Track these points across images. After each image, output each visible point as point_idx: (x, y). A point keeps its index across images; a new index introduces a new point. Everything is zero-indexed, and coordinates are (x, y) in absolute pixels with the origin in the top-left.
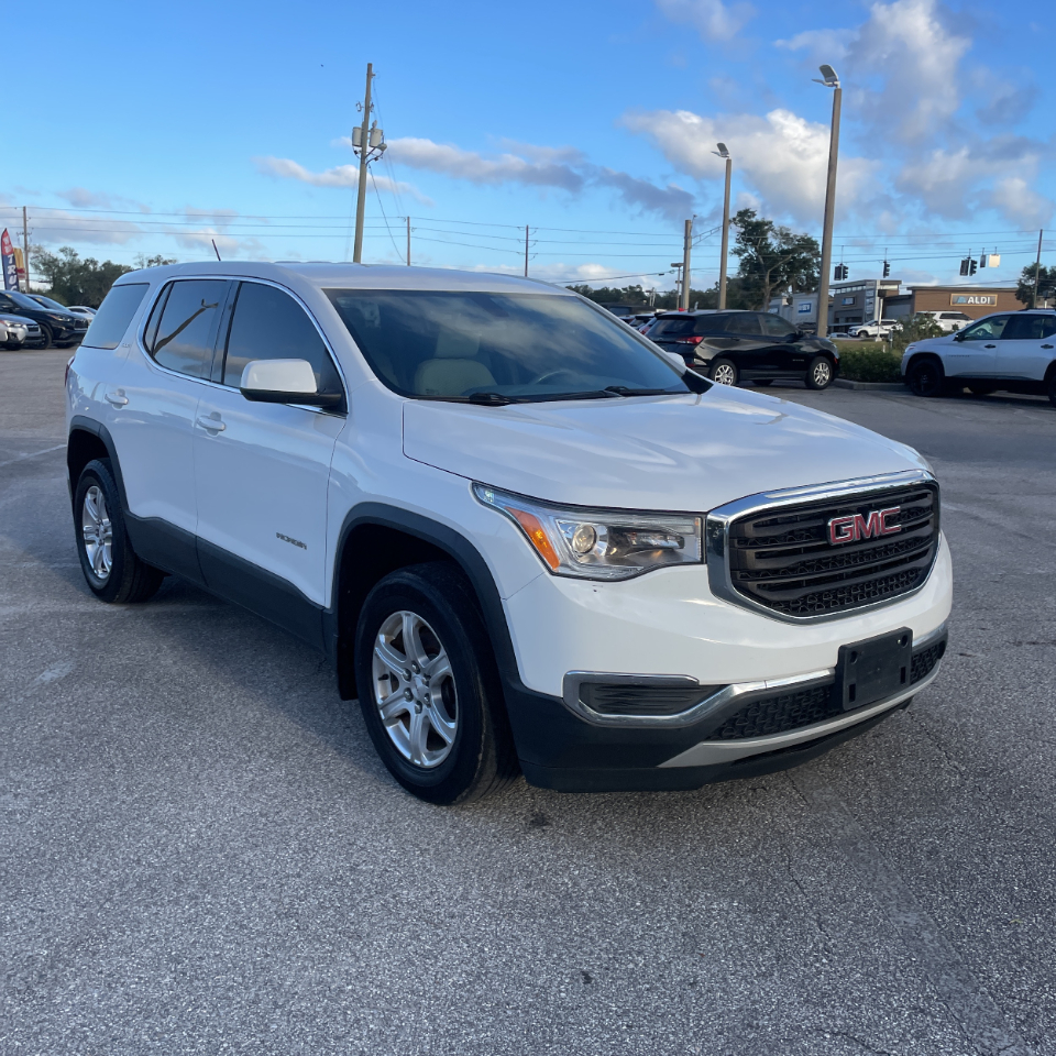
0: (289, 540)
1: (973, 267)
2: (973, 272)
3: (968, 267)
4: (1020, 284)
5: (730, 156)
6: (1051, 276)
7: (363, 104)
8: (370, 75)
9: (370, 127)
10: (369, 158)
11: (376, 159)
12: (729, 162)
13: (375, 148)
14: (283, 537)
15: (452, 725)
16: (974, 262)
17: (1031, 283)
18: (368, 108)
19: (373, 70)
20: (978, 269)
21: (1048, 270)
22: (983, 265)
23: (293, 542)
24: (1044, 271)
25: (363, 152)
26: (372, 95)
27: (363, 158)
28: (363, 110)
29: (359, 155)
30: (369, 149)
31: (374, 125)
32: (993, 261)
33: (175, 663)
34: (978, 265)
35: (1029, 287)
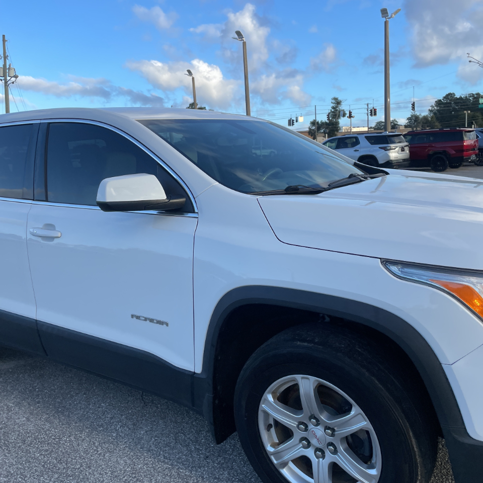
0: (146, 319)
1: (293, 122)
2: (293, 125)
3: (291, 123)
4: (309, 128)
5: (194, 76)
6: (321, 125)
7: (2, 56)
8: (4, 41)
9: (8, 67)
10: (9, 83)
11: (13, 83)
12: (193, 78)
13: (12, 77)
14: (138, 318)
15: (374, 472)
16: (293, 120)
17: (314, 128)
18: (5, 57)
19: (6, 39)
20: (295, 123)
21: (319, 122)
22: (297, 121)
23: (152, 320)
24: (318, 123)
25: (5, 79)
26: (7, 51)
27: (6, 82)
28: (3, 58)
29: (3, 81)
30: (8, 78)
31: (10, 66)
32: (301, 119)
33: (28, 419)
34: (295, 121)
35: (313, 130)
